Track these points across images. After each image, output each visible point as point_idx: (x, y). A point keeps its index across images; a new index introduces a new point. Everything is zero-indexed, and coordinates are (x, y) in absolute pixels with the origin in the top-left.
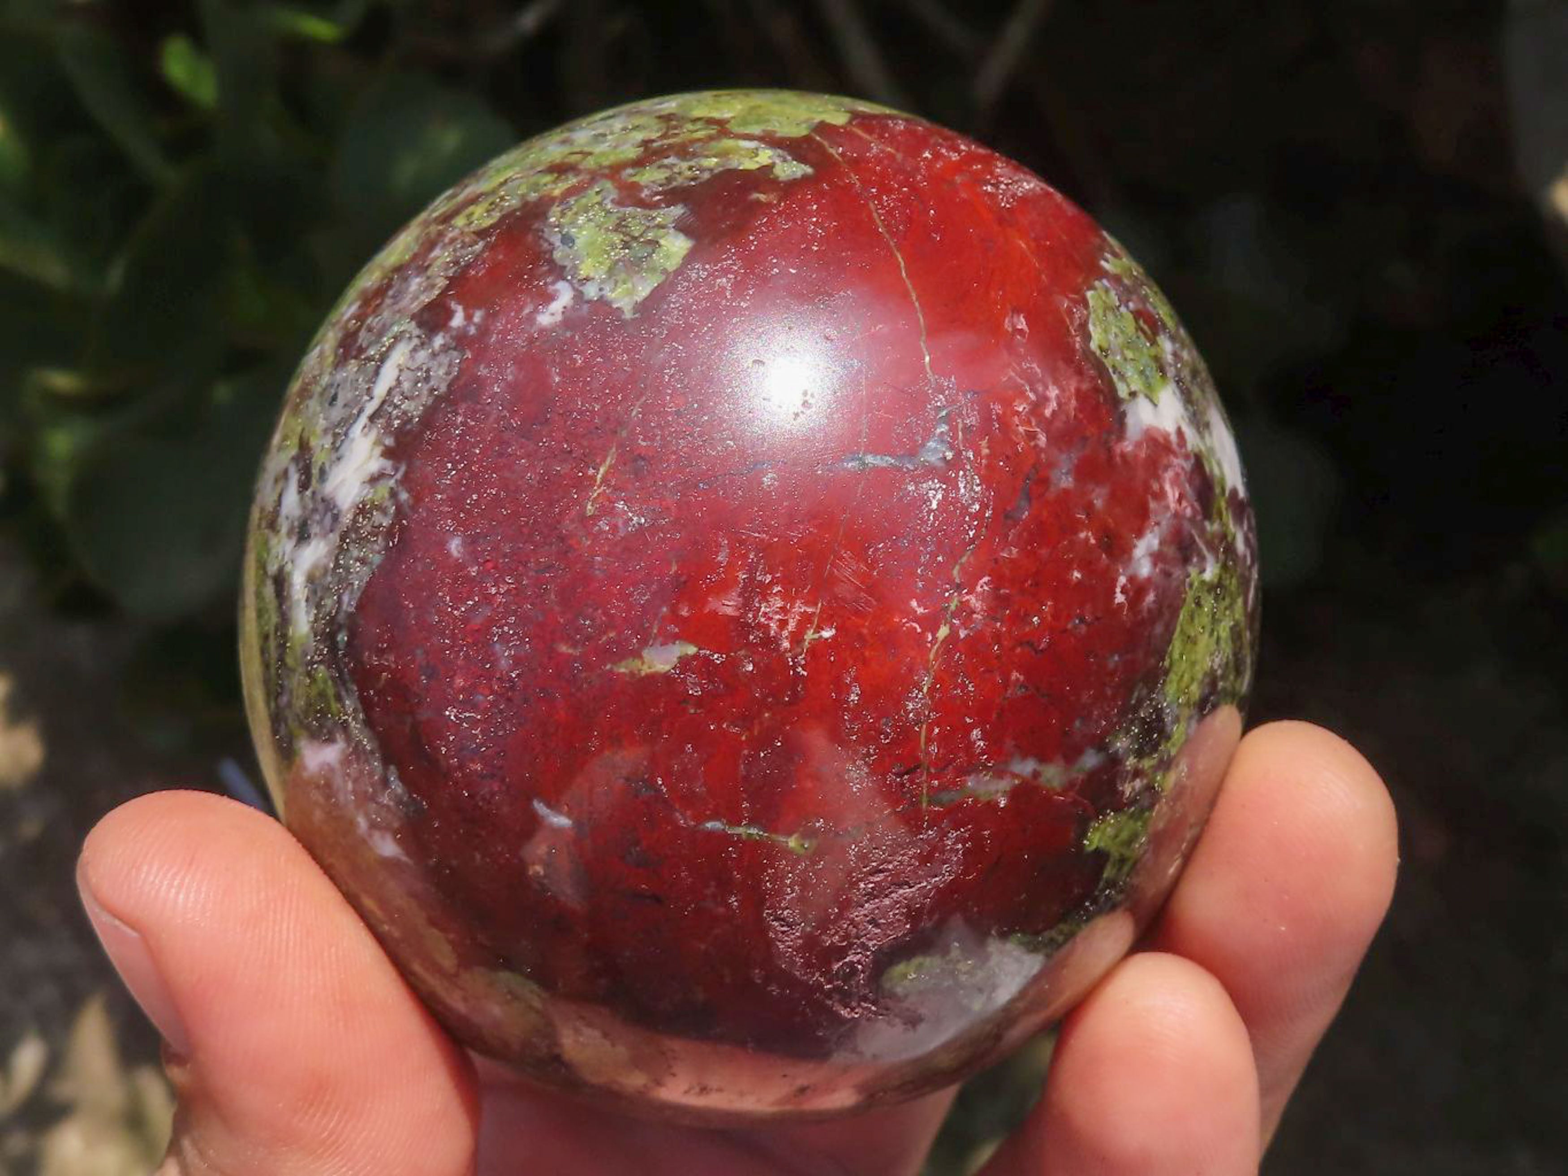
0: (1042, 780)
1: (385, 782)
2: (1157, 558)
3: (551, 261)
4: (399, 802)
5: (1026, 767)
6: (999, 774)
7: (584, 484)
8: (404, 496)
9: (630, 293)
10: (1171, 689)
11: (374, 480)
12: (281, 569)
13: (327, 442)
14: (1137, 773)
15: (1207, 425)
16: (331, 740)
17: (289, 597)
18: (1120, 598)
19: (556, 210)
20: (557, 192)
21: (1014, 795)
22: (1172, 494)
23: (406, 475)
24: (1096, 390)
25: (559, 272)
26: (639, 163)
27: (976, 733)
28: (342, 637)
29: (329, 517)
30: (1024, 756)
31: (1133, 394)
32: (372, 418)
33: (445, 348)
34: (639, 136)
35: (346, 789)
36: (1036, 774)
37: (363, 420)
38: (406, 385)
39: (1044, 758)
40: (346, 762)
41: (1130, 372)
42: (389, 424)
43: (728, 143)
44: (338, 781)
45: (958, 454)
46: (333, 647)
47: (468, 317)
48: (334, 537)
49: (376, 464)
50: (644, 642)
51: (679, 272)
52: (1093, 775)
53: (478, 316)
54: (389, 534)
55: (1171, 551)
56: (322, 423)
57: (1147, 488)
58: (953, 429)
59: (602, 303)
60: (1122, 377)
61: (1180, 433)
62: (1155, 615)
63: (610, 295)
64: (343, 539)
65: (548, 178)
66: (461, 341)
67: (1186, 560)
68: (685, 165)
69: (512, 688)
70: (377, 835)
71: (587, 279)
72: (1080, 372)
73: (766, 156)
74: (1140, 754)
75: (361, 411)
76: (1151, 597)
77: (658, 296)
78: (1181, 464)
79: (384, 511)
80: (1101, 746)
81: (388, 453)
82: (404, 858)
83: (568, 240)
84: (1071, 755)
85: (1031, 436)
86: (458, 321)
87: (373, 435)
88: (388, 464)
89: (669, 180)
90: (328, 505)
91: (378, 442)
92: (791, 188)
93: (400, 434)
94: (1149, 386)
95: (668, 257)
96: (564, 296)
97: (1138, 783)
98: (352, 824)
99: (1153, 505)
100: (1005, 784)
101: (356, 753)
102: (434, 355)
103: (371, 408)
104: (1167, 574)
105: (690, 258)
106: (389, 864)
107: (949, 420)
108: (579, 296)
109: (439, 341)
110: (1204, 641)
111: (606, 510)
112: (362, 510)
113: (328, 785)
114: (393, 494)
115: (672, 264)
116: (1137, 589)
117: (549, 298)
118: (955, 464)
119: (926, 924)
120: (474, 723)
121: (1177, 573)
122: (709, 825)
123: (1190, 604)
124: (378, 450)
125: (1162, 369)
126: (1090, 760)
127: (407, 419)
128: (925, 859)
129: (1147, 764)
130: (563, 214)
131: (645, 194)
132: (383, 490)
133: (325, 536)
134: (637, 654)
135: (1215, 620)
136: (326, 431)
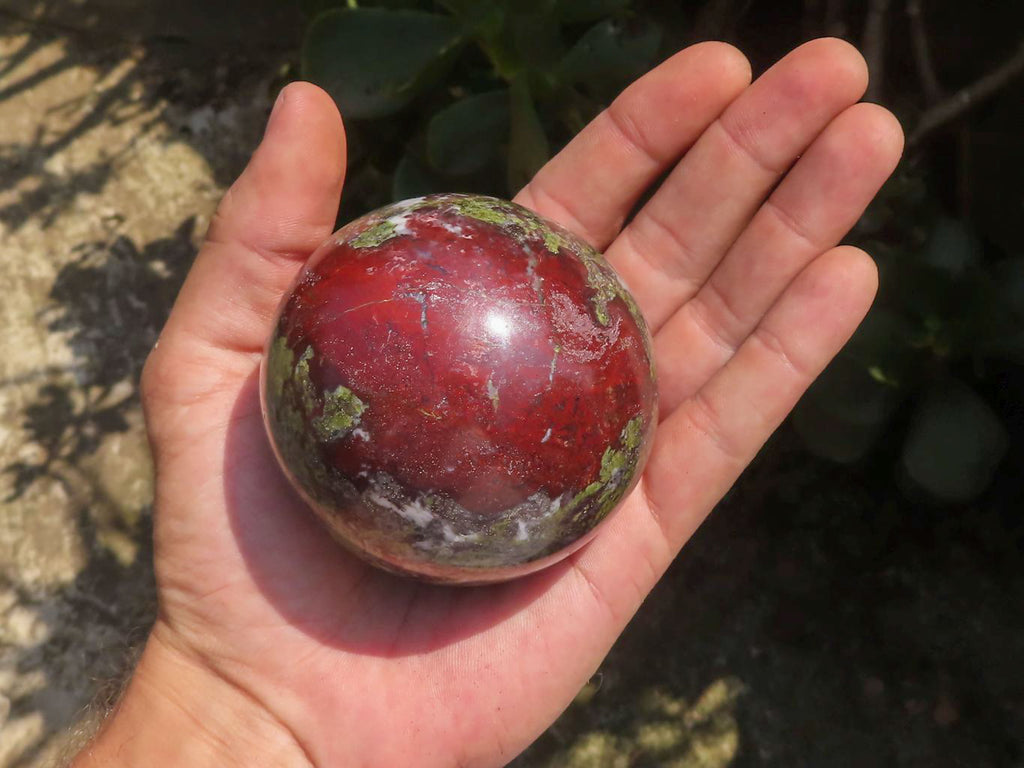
0: (535, 266)
1: (534, 502)
2: (454, 225)
3: (344, 438)
4: (540, 497)
5: (529, 270)
6: (532, 280)
7: (431, 421)
8: (430, 491)
9: (359, 406)
10: (501, 222)
11: (423, 505)
12: (452, 548)
13: (406, 528)
14: (531, 234)
15: (401, 208)
16: (517, 526)
17: (463, 543)
18: (470, 237)
19: (322, 440)
20: (314, 441)
21: (540, 274)
22: (430, 219)
23: (422, 490)
24: (394, 244)
25: (349, 434)
26: (304, 410)
27: (519, 286)
28: (480, 517)
29: (435, 525)
30: (526, 271)
31: (394, 232)
32: (399, 507)
33: (375, 478)
34: (291, 413)
35: (535, 521)
36: (532, 268)
37: (400, 512)
38: (388, 494)
39: (526, 265)
40: (526, 520)
41: (386, 233)
42: (402, 499)
43: (297, 378)
44: (533, 524)
45: (420, 290)
46: (484, 522)
47: (363, 470)
48: (443, 522)
49: (417, 504)
50: (488, 399)
51: (351, 389)
52: (532, 249)
53: (364, 466)
54: (444, 497)
55: (450, 220)
56: (398, 532)
57: (428, 227)
58: (411, 291)
59: (362, 417)
60: (388, 236)
61: (406, 217)
62: (474, 226)
63: (360, 414)
64: (443, 518)
65: (307, 447)
66: (373, 472)
67: (454, 215)
68: (306, 392)
69: (502, 448)
70: (552, 509)
71: (352, 423)
72: (387, 250)
73: (303, 363)
74: (524, 233)
75: (396, 513)
76: (469, 227)
77: (361, 396)
78: (418, 217)
79: (435, 500)
80: (521, 246)
81: (413, 500)
82: (561, 498)
83: (336, 432)
84: (525, 255)
85: (413, 265)
86: (364, 474)
87: (406, 506)
88: (418, 499)
89: (312, 397)
90: (430, 525)
91: (409, 504)
92: (317, 352)
93: (407, 495)
94: (390, 227)
95: (345, 394)
96: (360, 432)
97: (534, 235)
98: (547, 520)
99: (434, 226)
100: (536, 278)
101: (522, 513)
102: (377, 482)
103: (395, 509)
104: (460, 222)
105: (346, 386)
106: (562, 505)
107: (408, 293)
108: (359, 426)
109: (372, 481)
110: (482, 210)
111: (440, 412)
112: (434, 510)
113: (533, 529)
114: (429, 496)
115: (348, 392)
116: (466, 232)
117: (359, 437)
118: (424, 291)
119: (585, 308)
120: (514, 464)
121: (459, 218)
122: (551, 379)
123: (470, 214)
124: (412, 504)
125: (382, 223)
126: (526, 249)
127: (402, 492)
128: (562, 307)
129: (527, 231)
130: (324, 437)
131: (318, 406)
132: (429, 501)
133: (442, 526)
134: (491, 401)
135: (474, 207)
136: (401, 529)
